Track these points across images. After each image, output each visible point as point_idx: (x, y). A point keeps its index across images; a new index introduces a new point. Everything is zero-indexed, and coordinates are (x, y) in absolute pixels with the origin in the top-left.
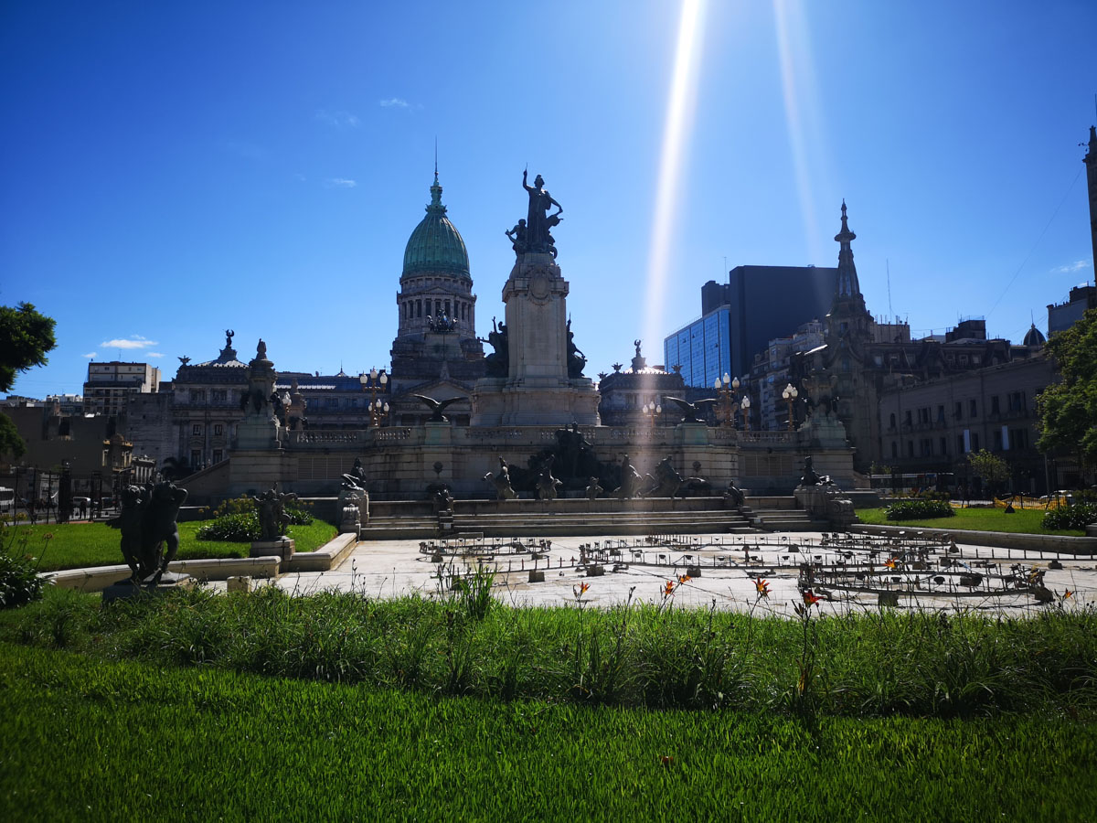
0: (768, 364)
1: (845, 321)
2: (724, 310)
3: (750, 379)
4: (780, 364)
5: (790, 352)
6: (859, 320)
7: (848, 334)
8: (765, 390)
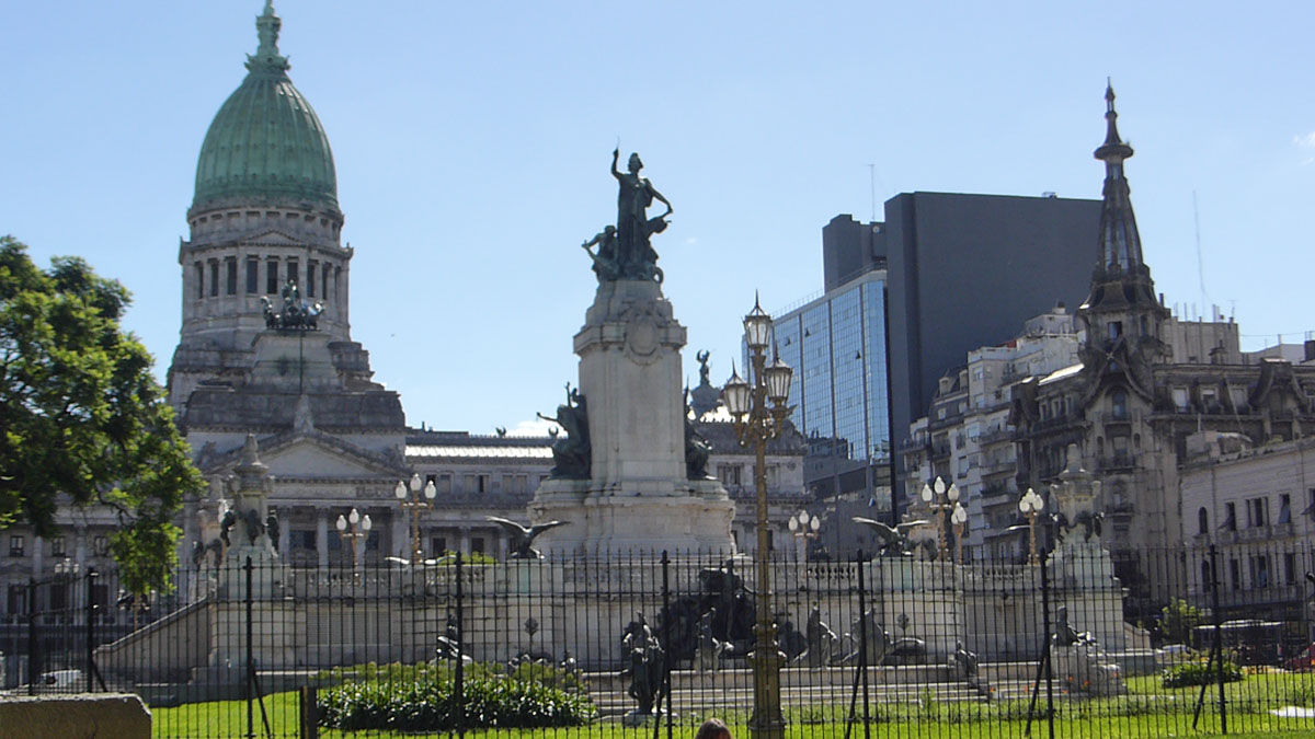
0: (967, 400)
1: (1117, 318)
2: (873, 282)
3: (930, 429)
4: (992, 400)
5: (1010, 375)
6: (1144, 319)
7: (1123, 346)
8: (961, 452)
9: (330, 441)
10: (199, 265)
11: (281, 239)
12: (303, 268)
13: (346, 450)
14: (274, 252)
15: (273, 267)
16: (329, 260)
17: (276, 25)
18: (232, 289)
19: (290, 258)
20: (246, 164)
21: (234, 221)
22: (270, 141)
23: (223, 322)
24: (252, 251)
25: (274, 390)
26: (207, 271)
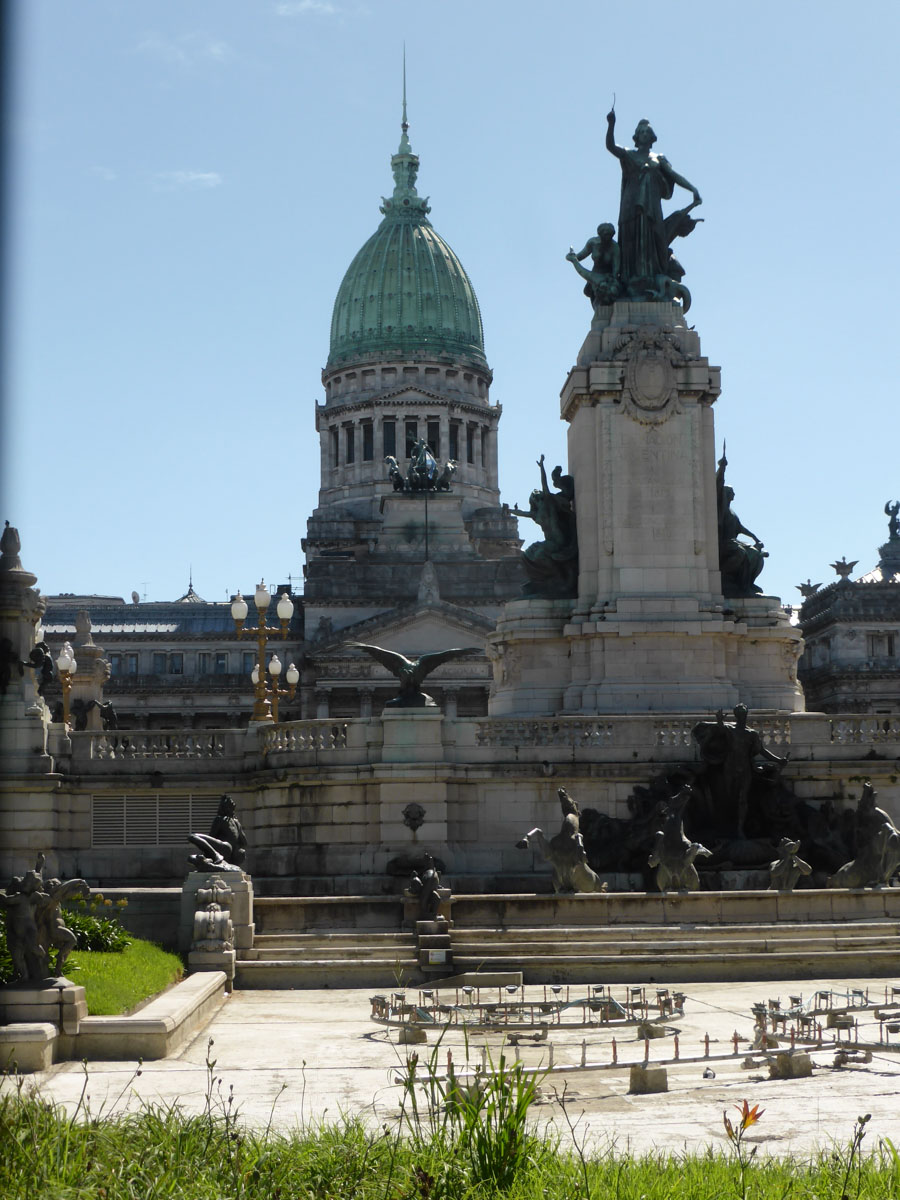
9: (457, 614)
10: (333, 430)
11: (420, 397)
12: (444, 428)
13: (476, 623)
14: (412, 411)
15: (411, 427)
16: (475, 418)
17: (414, 165)
18: (368, 454)
19: (430, 417)
20: (381, 316)
21: (369, 379)
22: (406, 289)
23: (359, 491)
24: (388, 411)
25: (400, 559)
26: (342, 436)
